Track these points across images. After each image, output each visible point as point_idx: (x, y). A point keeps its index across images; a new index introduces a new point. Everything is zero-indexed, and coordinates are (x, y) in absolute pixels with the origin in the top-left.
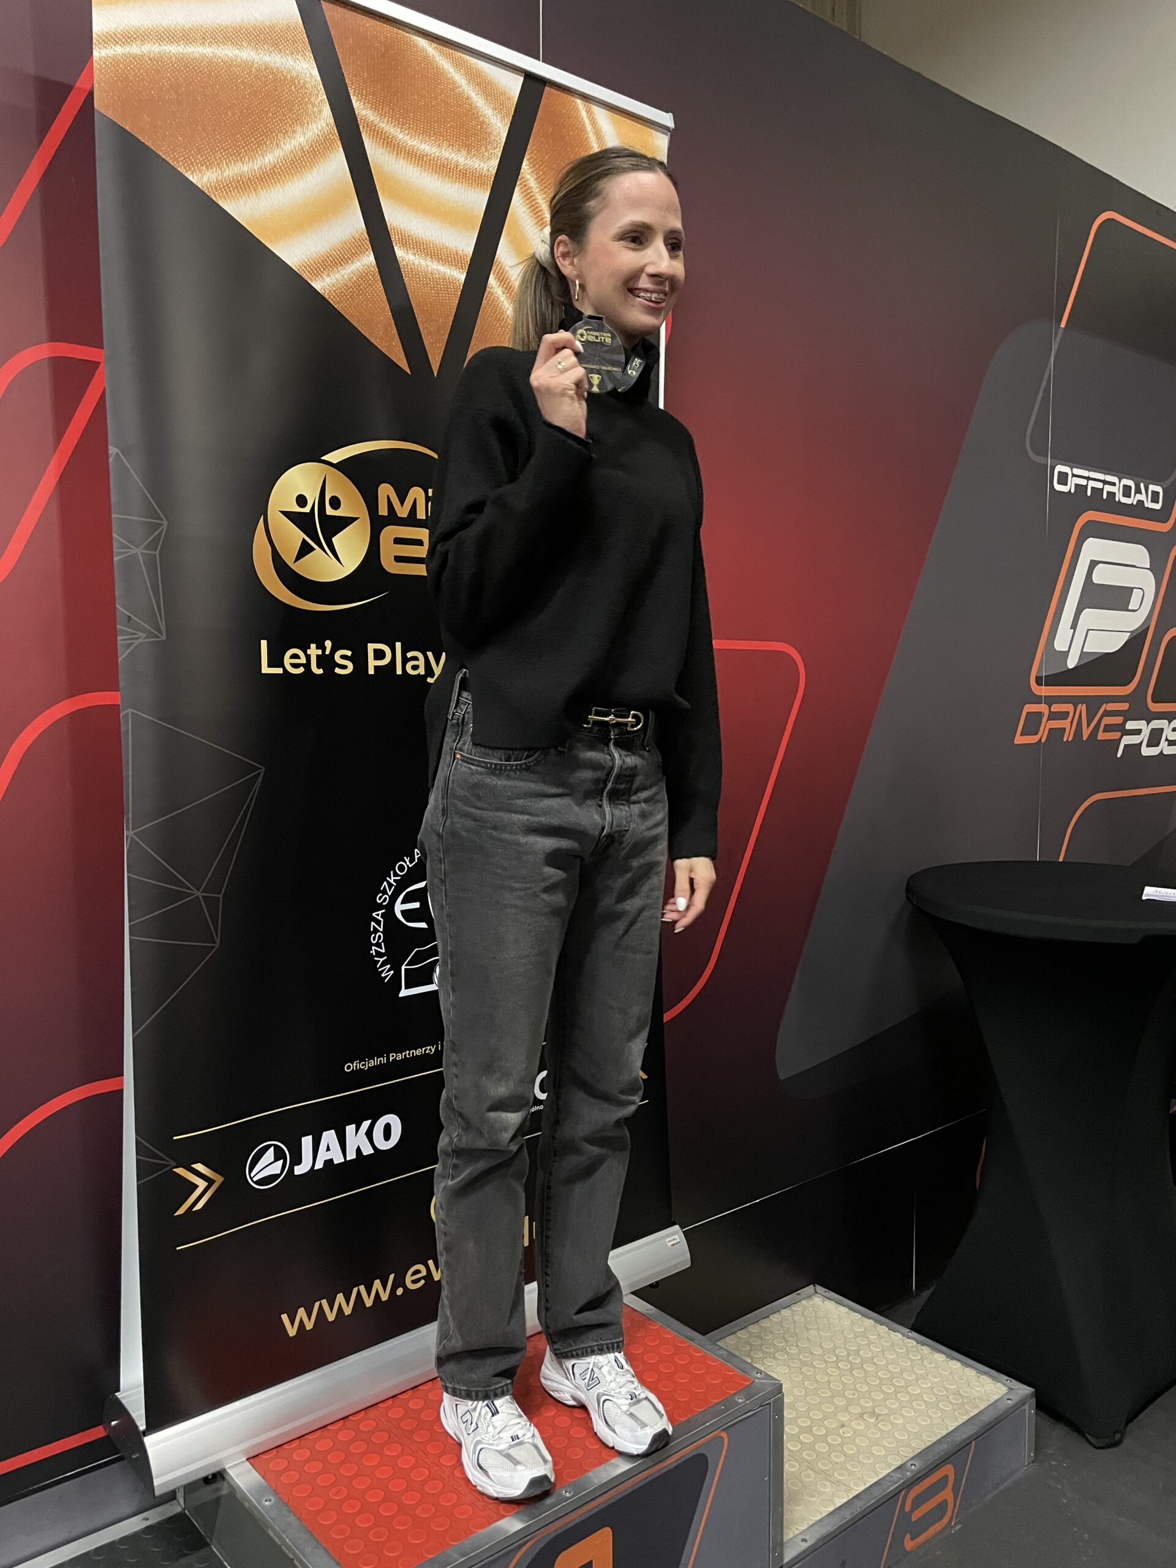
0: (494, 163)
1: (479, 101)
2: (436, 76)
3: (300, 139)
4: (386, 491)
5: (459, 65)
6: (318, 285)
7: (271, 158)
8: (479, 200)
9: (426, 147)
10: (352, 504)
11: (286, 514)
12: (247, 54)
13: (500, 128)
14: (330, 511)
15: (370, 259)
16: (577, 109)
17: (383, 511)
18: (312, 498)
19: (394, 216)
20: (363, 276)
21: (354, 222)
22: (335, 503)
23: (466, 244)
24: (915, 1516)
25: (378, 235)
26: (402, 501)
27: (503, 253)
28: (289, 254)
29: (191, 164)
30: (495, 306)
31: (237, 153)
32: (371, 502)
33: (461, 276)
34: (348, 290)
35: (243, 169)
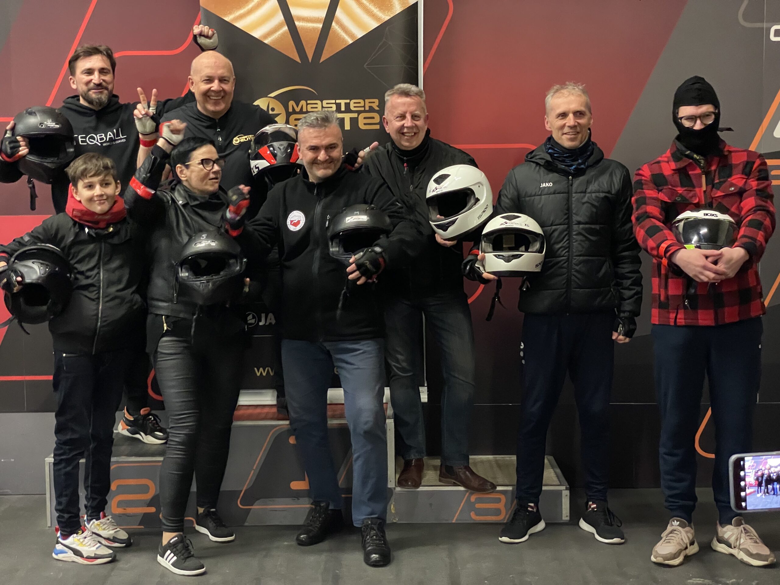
4: (292, 103)
10: (279, 108)
14: (271, 112)
17: (291, 110)
18: (265, 109)
21: (280, 17)
22: (273, 109)
23: (322, 14)
24: (477, 506)
25: (289, 19)
26: (297, 106)
27: (339, 13)
28: (257, 34)
29: (225, 15)
30: (335, 32)
31: (239, 7)
32: (286, 107)
33: (320, 26)
34: (276, 41)
35: (242, 11)
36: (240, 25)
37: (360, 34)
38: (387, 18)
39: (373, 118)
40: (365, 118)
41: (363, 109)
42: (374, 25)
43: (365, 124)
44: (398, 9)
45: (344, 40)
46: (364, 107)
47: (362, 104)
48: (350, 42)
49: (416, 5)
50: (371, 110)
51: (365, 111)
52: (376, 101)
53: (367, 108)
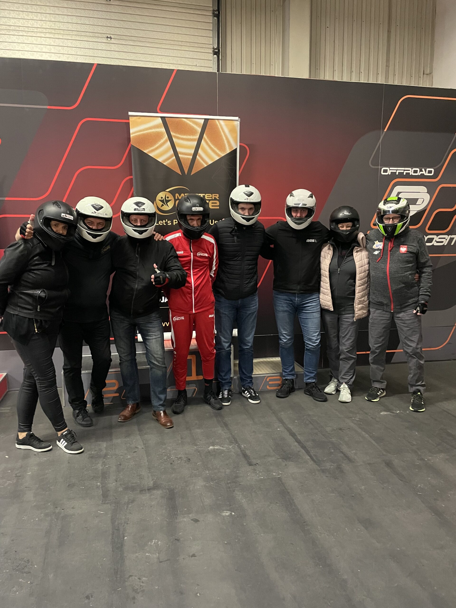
0: (198, 137)
1: (195, 126)
2: (187, 124)
3: (162, 141)
4: (177, 195)
5: (190, 121)
6: (165, 164)
7: (157, 145)
8: (195, 143)
9: (184, 137)
10: (171, 197)
11: (160, 200)
12: (153, 130)
13: (199, 130)
14: (167, 199)
15: (174, 157)
16: (216, 122)
17: (176, 198)
18: (164, 197)
19: (178, 149)
20: (173, 160)
21: (172, 152)
22: (168, 198)
23: (192, 151)
24: (270, 383)
25: (176, 153)
26: (180, 196)
27: (200, 151)
28: (160, 160)
29: (144, 150)
30: (198, 161)
31: (151, 146)
32: (174, 197)
33: (191, 157)
34: (170, 163)
35: (153, 148)
36: (151, 155)
37: (210, 162)
38: (223, 155)
39: (216, 203)
40: (212, 203)
41: (211, 199)
42: (217, 158)
43: (212, 206)
44: (228, 151)
45: (202, 165)
46: (212, 197)
47: (211, 196)
48: (206, 166)
49: (236, 149)
50: (215, 199)
51: (212, 200)
52: (218, 195)
53: (213, 198)
